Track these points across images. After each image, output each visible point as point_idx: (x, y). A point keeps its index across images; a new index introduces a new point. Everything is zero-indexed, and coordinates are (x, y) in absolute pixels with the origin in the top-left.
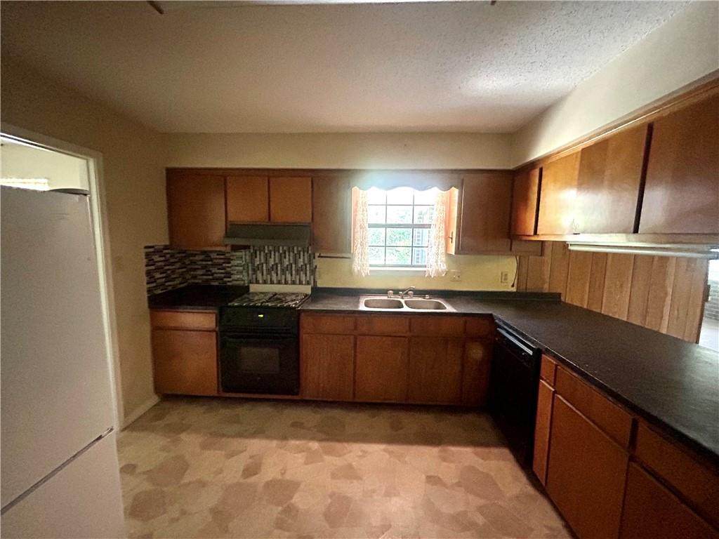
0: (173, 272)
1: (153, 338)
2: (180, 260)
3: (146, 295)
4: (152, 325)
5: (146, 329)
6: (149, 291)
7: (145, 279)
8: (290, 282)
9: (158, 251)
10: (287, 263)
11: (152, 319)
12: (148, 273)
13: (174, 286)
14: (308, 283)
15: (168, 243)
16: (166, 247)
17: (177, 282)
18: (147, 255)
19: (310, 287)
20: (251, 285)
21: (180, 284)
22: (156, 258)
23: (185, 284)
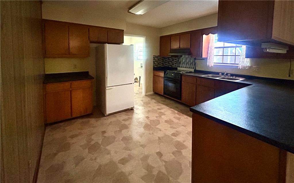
0: (160, 62)
1: (153, 77)
2: (163, 60)
3: (152, 67)
4: (153, 74)
5: (152, 75)
6: (153, 66)
7: (153, 63)
8: (188, 67)
9: (157, 57)
10: (188, 61)
11: (154, 73)
12: (153, 62)
13: (160, 66)
14: (193, 68)
15: (159, 55)
16: (159, 56)
17: (161, 65)
18: (154, 58)
19: (194, 69)
20: (178, 68)
21: (162, 66)
22: (156, 58)
23: (163, 66)
